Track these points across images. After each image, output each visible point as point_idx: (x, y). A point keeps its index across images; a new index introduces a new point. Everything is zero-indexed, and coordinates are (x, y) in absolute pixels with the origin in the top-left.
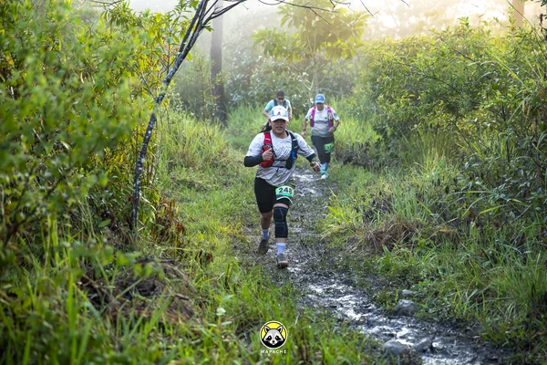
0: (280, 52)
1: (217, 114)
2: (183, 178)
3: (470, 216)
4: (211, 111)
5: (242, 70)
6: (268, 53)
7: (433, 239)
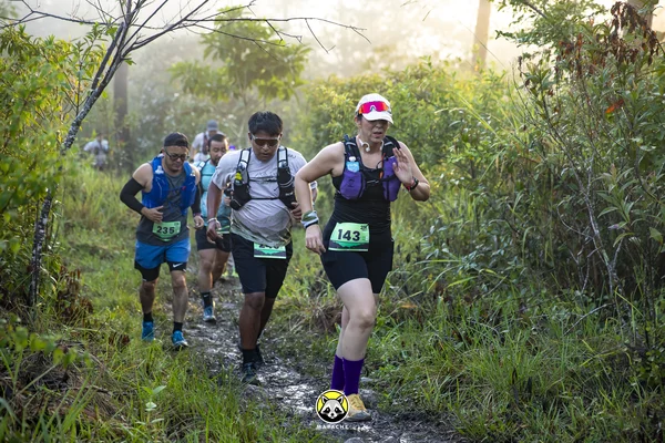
0: (203, 90)
1: (125, 164)
2: (83, 242)
3: (437, 289)
4: (117, 159)
5: (152, 110)
6: (188, 90)
7: (394, 316)
